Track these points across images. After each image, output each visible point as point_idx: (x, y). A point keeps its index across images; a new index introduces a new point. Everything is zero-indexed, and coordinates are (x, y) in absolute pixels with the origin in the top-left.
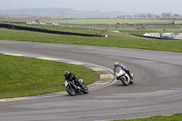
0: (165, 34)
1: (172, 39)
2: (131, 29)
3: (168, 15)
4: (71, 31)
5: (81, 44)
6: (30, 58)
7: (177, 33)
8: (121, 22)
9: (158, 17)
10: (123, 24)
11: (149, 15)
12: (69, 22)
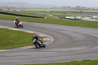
0: (77, 17)
1: (81, 20)
2: (59, 14)
3: (79, 7)
4: (27, 15)
5: (33, 22)
6: (5, 29)
7: (83, 17)
8: (54, 10)
9: (73, 8)
10: (55, 12)
11: (69, 7)
12: (25, 10)
